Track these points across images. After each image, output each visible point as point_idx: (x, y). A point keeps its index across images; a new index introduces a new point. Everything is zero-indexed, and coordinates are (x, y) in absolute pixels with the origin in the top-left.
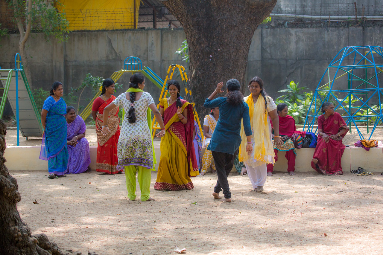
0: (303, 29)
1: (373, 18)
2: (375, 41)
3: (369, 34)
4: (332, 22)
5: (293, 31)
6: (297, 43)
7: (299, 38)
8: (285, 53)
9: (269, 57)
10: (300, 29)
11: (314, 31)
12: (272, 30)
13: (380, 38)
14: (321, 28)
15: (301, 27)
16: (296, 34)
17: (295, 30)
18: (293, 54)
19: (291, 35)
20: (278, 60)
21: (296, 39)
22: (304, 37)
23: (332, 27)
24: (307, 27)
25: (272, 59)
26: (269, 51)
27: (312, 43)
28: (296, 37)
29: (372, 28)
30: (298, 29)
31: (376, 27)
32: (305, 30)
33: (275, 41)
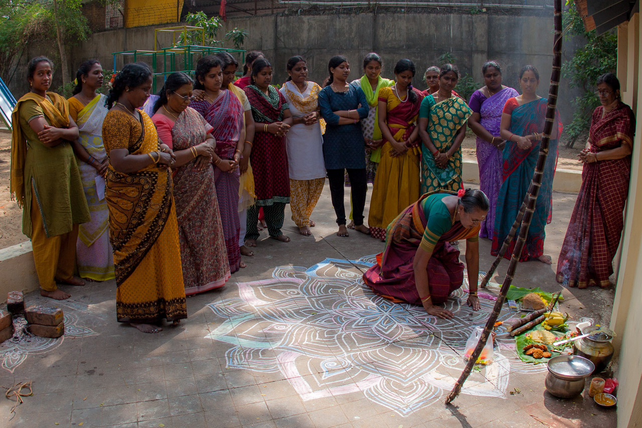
0: (316, 16)
1: (386, 4)
2: (387, 29)
3: (381, 21)
4: (345, 9)
5: (305, 18)
6: (309, 30)
7: (311, 26)
8: (297, 42)
9: (283, 46)
10: (313, 17)
11: (326, 19)
12: (286, 18)
13: (393, 26)
14: (332, 15)
15: (313, 15)
16: (308, 22)
17: (308, 17)
18: (305, 43)
19: (304, 22)
20: (291, 49)
21: (308, 27)
22: (316, 25)
23: (344, 13)
24: (319, 14)
25: (285, 48)
26: (282, 40)
27: (324, 31)
28: (309, 25)
29: (385, 15)
30: (311, 16)
31: (389, 14)
32: (317, 17)
33: (288, 30)
